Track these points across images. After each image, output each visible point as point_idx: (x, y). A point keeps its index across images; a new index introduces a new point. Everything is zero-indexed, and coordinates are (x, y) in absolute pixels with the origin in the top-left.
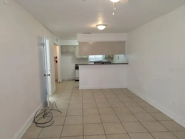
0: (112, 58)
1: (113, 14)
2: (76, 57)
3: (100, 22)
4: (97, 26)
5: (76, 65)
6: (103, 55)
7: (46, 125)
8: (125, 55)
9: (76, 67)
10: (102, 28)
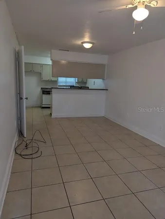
0: (86, 83)
1: (134, 33)
2: (43, 79)
3: (87, 39)
4: (83, 43)
5: (42, 88)
6: (76, 78)
7: (34, 156)
8: (103, 79)
9: (43, 91)
10: (88, 46)
